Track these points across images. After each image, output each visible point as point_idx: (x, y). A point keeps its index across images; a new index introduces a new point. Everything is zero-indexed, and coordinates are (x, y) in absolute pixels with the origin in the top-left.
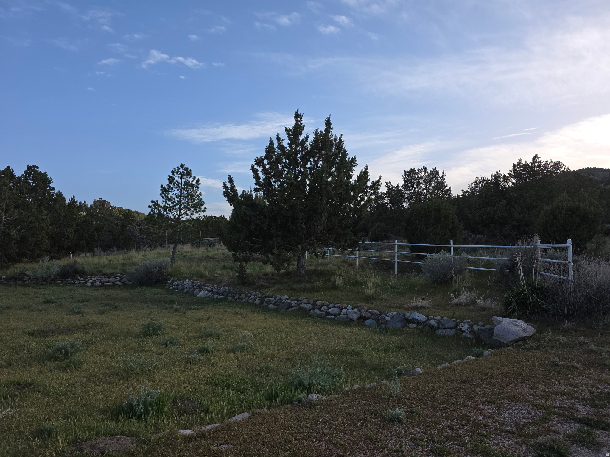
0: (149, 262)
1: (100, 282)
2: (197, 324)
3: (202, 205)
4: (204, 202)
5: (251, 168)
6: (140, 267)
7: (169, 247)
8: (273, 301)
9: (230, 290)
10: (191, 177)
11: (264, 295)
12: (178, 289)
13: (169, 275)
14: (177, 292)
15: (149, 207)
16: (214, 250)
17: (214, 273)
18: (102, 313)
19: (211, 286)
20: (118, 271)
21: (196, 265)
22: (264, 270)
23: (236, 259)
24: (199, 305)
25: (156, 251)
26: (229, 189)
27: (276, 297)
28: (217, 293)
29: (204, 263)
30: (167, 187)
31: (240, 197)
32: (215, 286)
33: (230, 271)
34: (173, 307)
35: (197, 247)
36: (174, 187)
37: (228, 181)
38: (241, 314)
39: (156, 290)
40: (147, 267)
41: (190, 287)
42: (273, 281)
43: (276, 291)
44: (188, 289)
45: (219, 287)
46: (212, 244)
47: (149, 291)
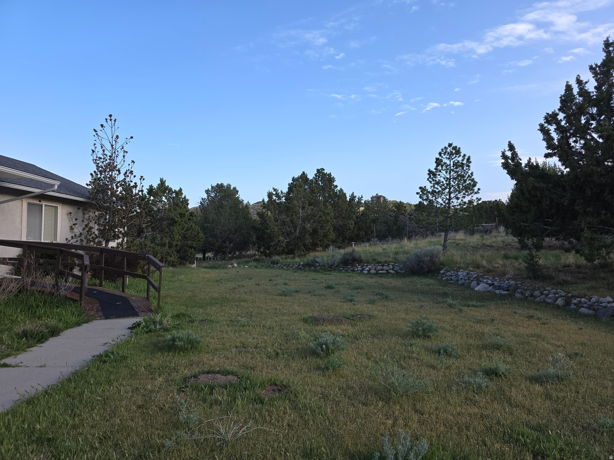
0: (420, 250)
1: (375, 270)
2: (478, 327)
3: (474, 185)
4: (477, 182)
5: (539, 128)
6: (411, 255)
7: (440, 236)
8: (586, 303)
9: (518, 284)
10: (460, 156)
11: (570, 295)
12: (452, 280)
13: (441, 265)
14: (451, 283)
15: (417, 193)
16: (491, 238)
17: (493, 263)
18: (372, 302)
19: (491, 279)
20: (391, 260)
21: (470, 254)
22: (563, 261)
23: (524, 247)
24: (479, 301)
25: (428, 239)
26: (509, 159)
27: (591, 298)
28: (500, 288)
29: (481, 252)
30: (434, 171)
31: (526, 167)
32: (497, 278)
33: (514, 261)
34: (447, 301)
35: (470, 234)
36: (442, 169)
37: (508, 148)
38: (539, 319)
39: (428, 280)
40: (417, 255)
41: (466, 279)
42: (581, 275)
43: (588, 290)
44: (463, 281)
45: (502, 280)
46: (488, 231)
47: (421, 281)
